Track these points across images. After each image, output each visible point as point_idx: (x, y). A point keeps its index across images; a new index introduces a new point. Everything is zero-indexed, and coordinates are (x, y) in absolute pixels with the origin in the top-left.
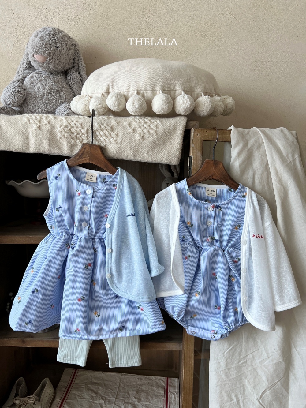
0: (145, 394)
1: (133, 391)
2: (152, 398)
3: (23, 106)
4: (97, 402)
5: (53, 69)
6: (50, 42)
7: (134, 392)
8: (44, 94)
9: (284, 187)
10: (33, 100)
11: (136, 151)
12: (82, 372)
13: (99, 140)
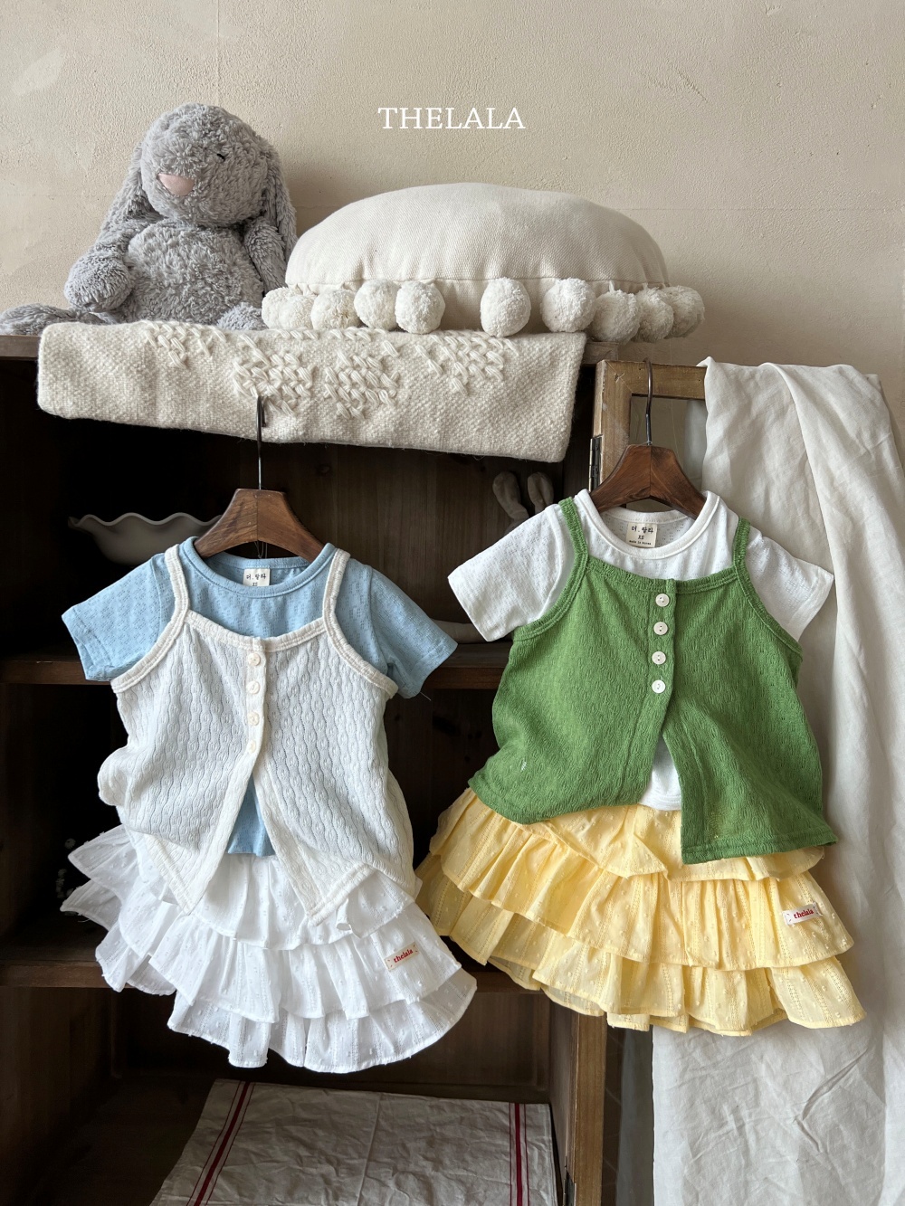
0: (455, 1148)
1: (416, 1139)
2: (477, 1158)
3: (125, 311)
4: (313, 1171)
5: (209, 217)
6: (205, 142)
7: (423, 1144)
8: (184, 279)
9: (852, 519)
10: (152, 296)
11: (448, 424)
12: (264, 1092)
13: (347, 398)
